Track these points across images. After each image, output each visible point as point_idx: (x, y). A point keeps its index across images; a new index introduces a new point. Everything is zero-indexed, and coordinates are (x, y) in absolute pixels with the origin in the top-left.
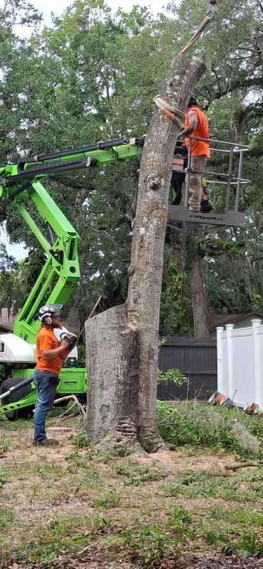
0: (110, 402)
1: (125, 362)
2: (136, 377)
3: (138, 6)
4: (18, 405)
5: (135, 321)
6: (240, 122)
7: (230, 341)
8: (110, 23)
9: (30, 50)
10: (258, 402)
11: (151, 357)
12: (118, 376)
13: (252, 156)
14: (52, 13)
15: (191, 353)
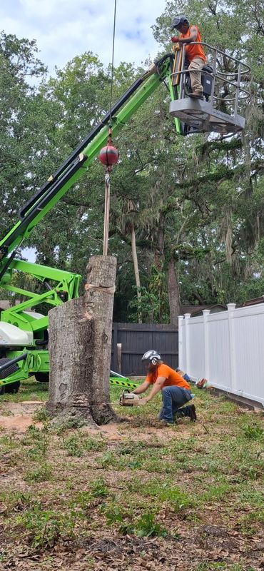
0: (68, 381)
1: (81, 347)
2: (91, 359)
3: (125, 63)
4: (4, 382)
5: (91, 312)
6: (203, 153)
7: (187, 327)
8: (101, 74)
9: (40, 97)
10: (207, 378)
11: (105, 341)
12: (75, 359)
13: (212, 180)
14: (56, 66)
15: (157, 337)
